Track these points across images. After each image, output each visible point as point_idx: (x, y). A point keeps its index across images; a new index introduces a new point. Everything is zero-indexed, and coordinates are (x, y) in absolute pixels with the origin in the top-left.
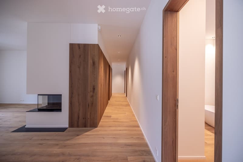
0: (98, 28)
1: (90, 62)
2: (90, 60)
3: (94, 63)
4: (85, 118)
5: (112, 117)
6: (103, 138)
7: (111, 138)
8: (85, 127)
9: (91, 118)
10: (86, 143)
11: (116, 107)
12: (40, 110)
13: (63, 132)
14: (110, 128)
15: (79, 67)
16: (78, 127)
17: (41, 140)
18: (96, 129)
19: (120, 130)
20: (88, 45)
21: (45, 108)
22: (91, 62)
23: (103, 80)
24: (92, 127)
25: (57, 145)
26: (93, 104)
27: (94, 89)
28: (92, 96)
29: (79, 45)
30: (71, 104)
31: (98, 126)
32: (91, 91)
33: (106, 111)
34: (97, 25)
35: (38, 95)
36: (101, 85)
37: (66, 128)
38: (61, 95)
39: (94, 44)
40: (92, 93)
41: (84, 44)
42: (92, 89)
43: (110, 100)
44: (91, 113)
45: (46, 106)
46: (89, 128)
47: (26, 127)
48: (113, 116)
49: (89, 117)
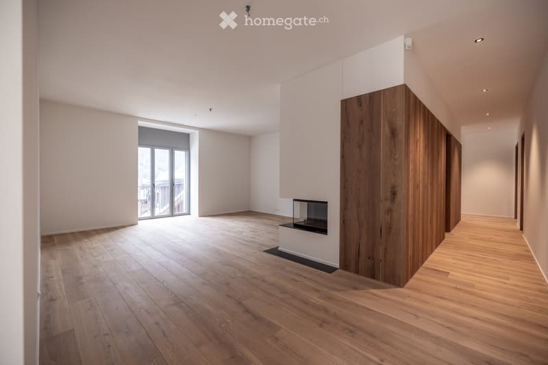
0: (405, 45)
1: (385, 130)
2: (384, 127)
3: (393, 133)
4: (371, 257)
5: (449, 277)
6: (416, 316)
7: (442, 325)
8: (373, 277)
9: (385, 262)
10: (370, 310)
11: (472, 254)
12: (297, 226)
13: (330, 273)
14: (439, 300)
15: (360, 147)
16: (357, 272)
17: (296, 274)
18: (399, 289)
19: (476, 318)
20: (379, 92)
21: (303, 224)
22: (387, 130)
23: (424, 174)
24: (389, 282)
25: (317, 291)
26: (390, 228)
27: (394, 194)
28: (389, 211)
29: (359, 98)
30: (344, 222)
31: (406, 286)
32: (386, 199)
33: (433, 257)
34: (403, 37)
35: (294, 200)
36: (416, 187)
37: (336, 269)
38: (326, 203)
39: (395, 88)
40: (388, 204)
41: (370, 94)
42: (389, 194)
43: (452, 232)
44: (385, 249)
45: (305, 221)
46: (380, 283)
47: (279, 249)
48: (456, 275)
49: (381, 257)
